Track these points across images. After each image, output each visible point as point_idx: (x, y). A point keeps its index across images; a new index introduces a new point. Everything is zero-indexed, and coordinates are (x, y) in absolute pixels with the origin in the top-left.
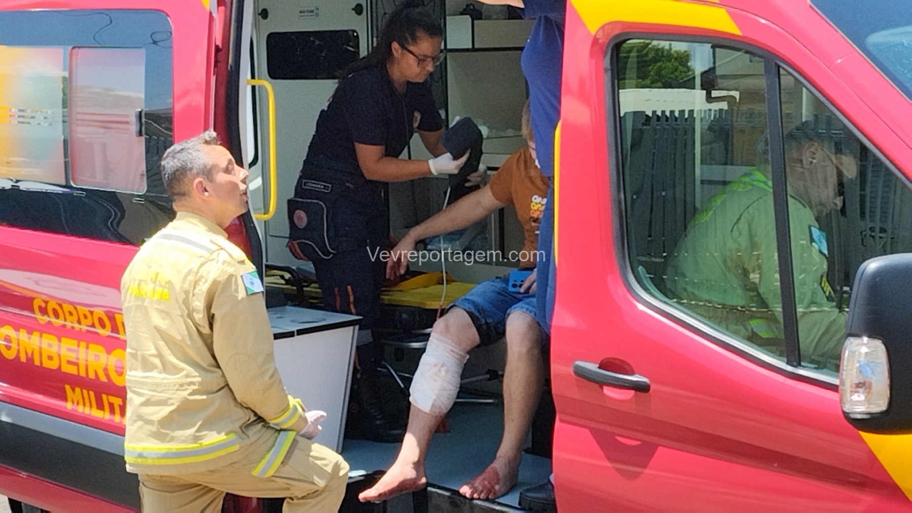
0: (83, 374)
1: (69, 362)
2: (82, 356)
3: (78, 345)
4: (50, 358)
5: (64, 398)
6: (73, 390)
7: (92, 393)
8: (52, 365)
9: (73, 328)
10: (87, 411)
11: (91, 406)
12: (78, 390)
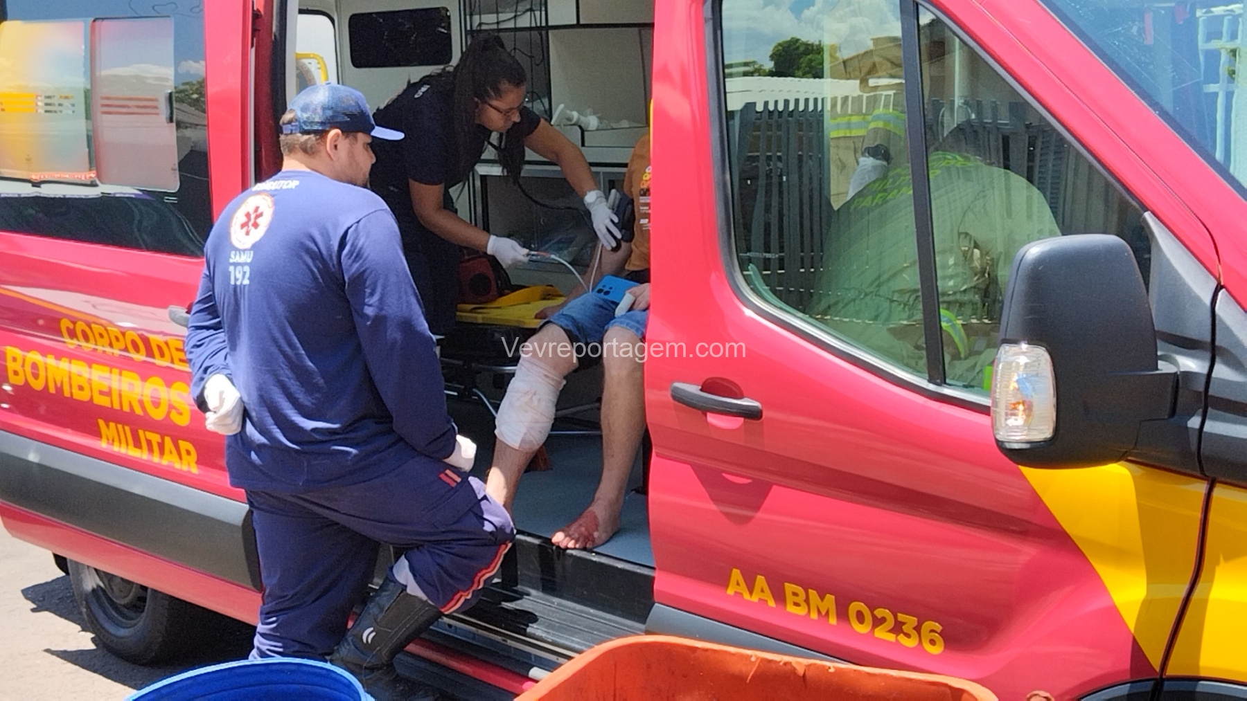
0: (116, 406)
1: (101, 393)
2: (115, 385)
3: (111, 372)
4: (81, 388)
5: (97, 434)
6: (108, 426)
7: (127, 428)
8: (83, 396)
9: (104, 352)
10: (123, 450)
11: (127, 444)
12: (112, 425)
